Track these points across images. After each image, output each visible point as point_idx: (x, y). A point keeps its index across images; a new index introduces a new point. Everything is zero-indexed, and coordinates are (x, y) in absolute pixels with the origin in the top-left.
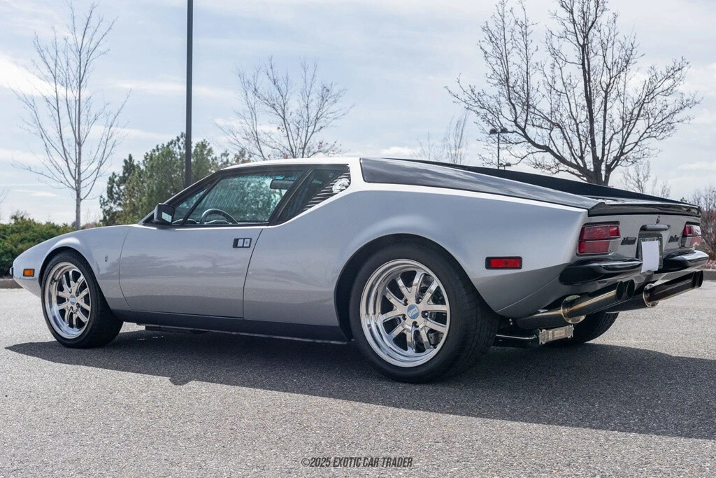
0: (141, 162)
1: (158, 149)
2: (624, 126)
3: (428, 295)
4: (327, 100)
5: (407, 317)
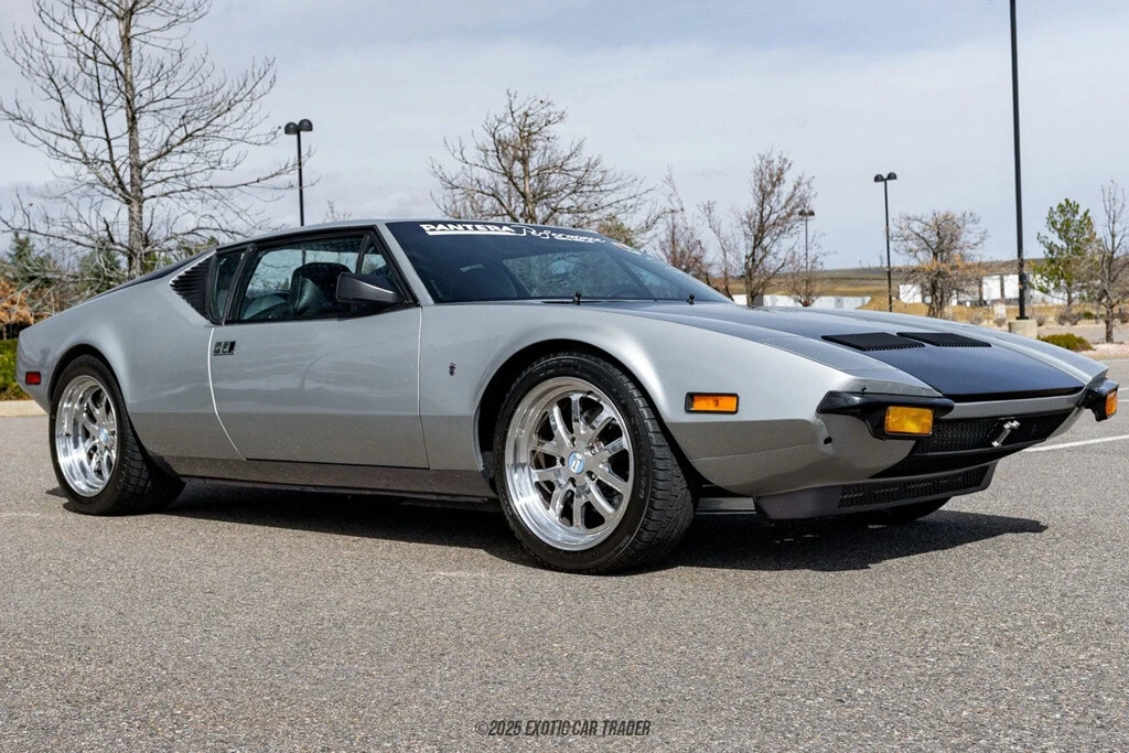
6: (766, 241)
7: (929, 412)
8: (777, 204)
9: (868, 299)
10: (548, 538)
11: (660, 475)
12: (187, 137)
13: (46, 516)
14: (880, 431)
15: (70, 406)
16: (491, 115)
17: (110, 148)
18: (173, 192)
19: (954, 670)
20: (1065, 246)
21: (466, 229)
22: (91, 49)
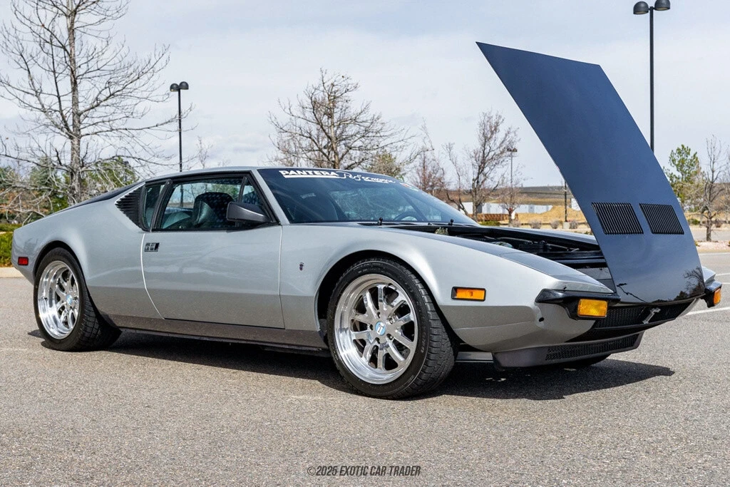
6: (486, 170)
7: (605, 303)
8: (495, 145)
9: (550, 207)
10: (361, 375)
11: (435, 338)
12: (111, 95)
13: (31, 351)
14: (574, 315)
15: (47, 280)
16: (310, 85)
17: (60, 101)
18: (100, 132)
19: (621, 469)
20: (681, 176)
21: (308, 174)
22: (49, 37)
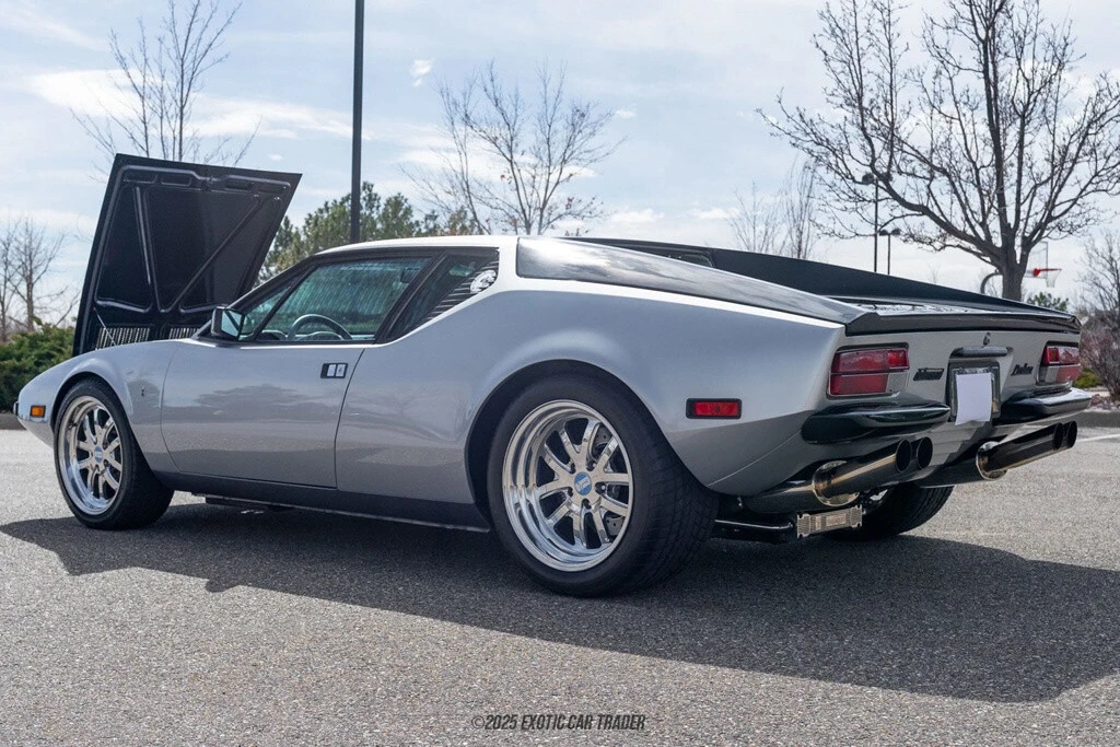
0: (301, 229)
1: (327, 209)
2: (1053, 174)
3: (605, 458)
4: (580, 131)
5: (574, 491)
